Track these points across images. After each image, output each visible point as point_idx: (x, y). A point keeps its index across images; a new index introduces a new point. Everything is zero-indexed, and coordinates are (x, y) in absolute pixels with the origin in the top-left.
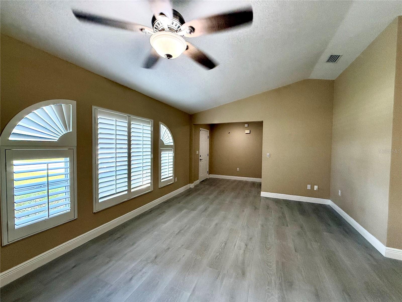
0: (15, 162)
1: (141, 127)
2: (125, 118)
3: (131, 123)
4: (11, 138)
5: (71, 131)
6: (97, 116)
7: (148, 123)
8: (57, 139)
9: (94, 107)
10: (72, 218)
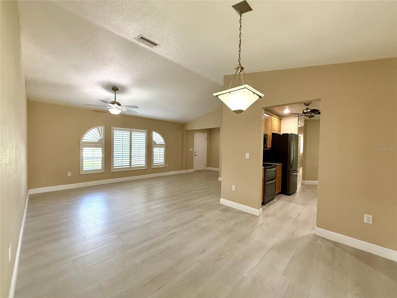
0: (84, 148)
1: (138, 134)
2: (128, 131)
3: (132, 133)
4: (83, 141)
5: (102, 137)
6: (114, 131)
7: (144, 132)
8: (97, 141)
9: (112, 127)
10: (102, 172)
